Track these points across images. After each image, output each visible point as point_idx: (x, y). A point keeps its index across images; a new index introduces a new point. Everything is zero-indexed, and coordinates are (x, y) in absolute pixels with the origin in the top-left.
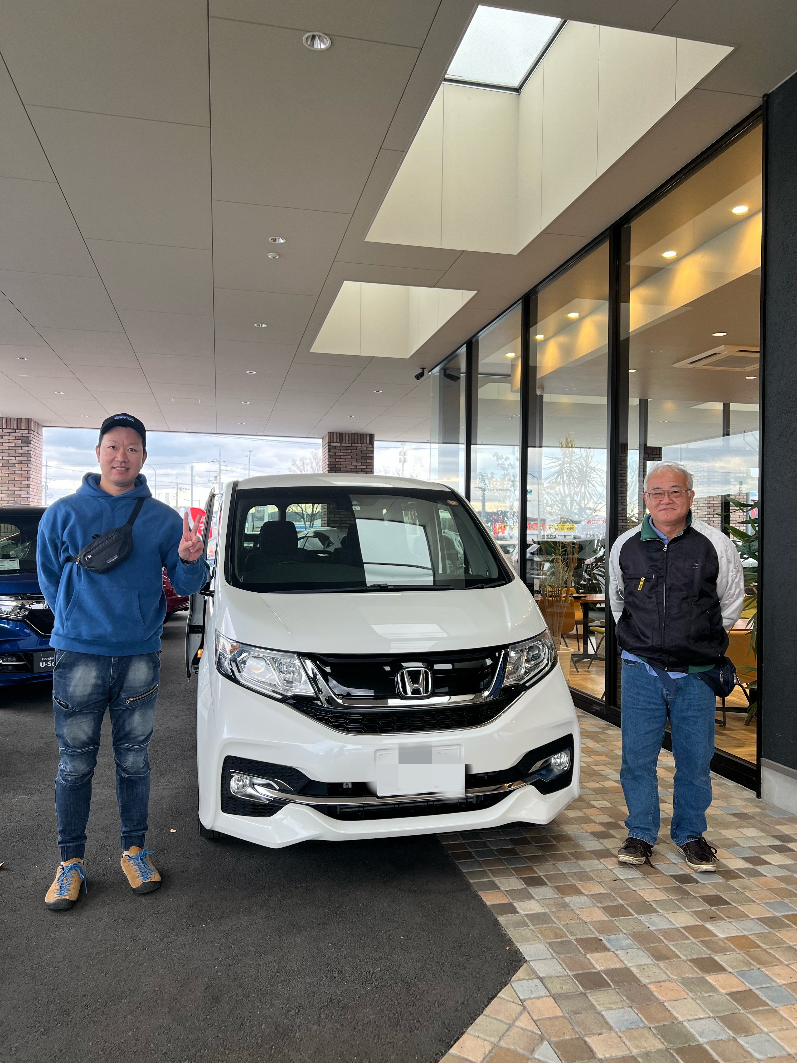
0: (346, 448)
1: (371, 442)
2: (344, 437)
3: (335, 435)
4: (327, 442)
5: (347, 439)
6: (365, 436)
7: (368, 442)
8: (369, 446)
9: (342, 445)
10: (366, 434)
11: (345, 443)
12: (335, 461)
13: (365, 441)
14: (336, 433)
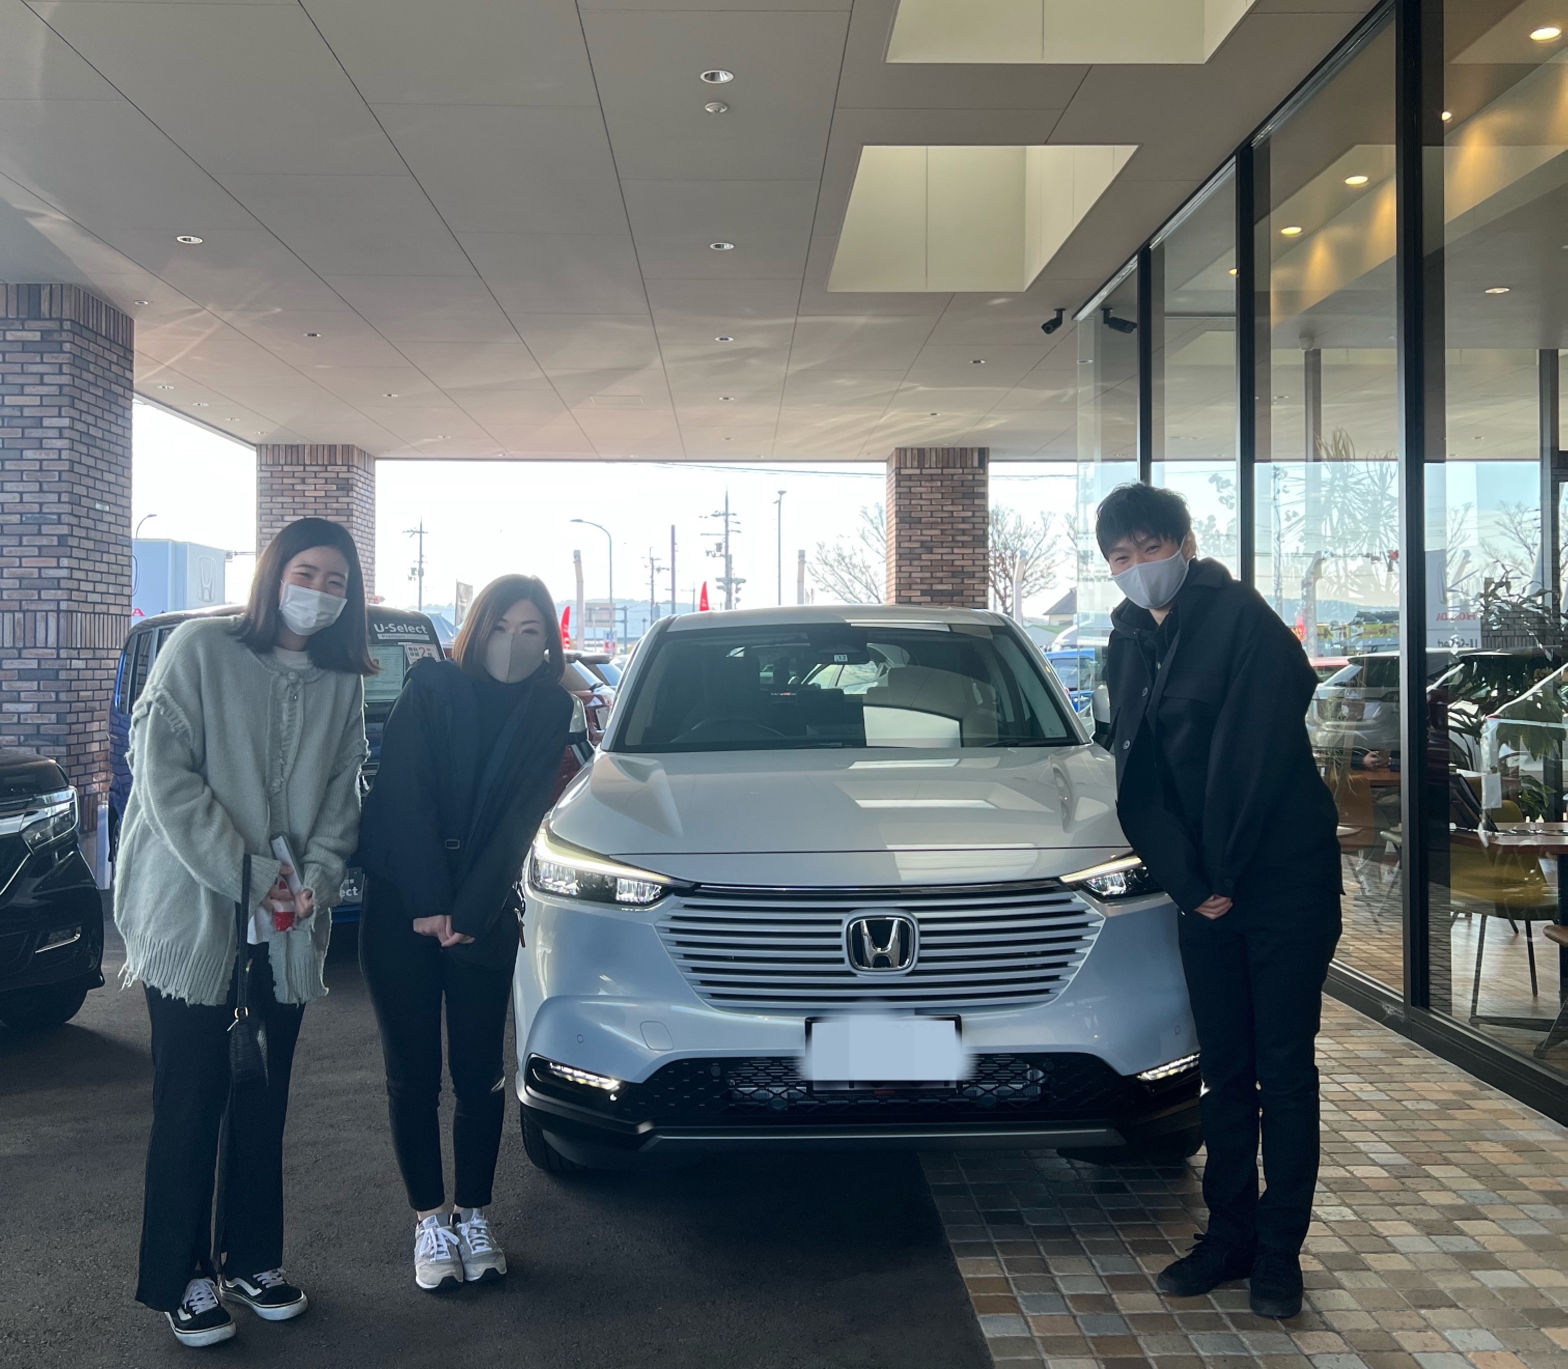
0: (932, 478)
1: (983, 465)
2: (927, 455)
3: (909, 454)
4: (894, 467)
5: (934, 459)
6: (969, 453)
7: (976, 464)
8: (977, 471)
9: (924, 471)
10: (972, 449)
11: (930, 468)
12: (910, 504)
13: (969, 463)
14: (912, 449)
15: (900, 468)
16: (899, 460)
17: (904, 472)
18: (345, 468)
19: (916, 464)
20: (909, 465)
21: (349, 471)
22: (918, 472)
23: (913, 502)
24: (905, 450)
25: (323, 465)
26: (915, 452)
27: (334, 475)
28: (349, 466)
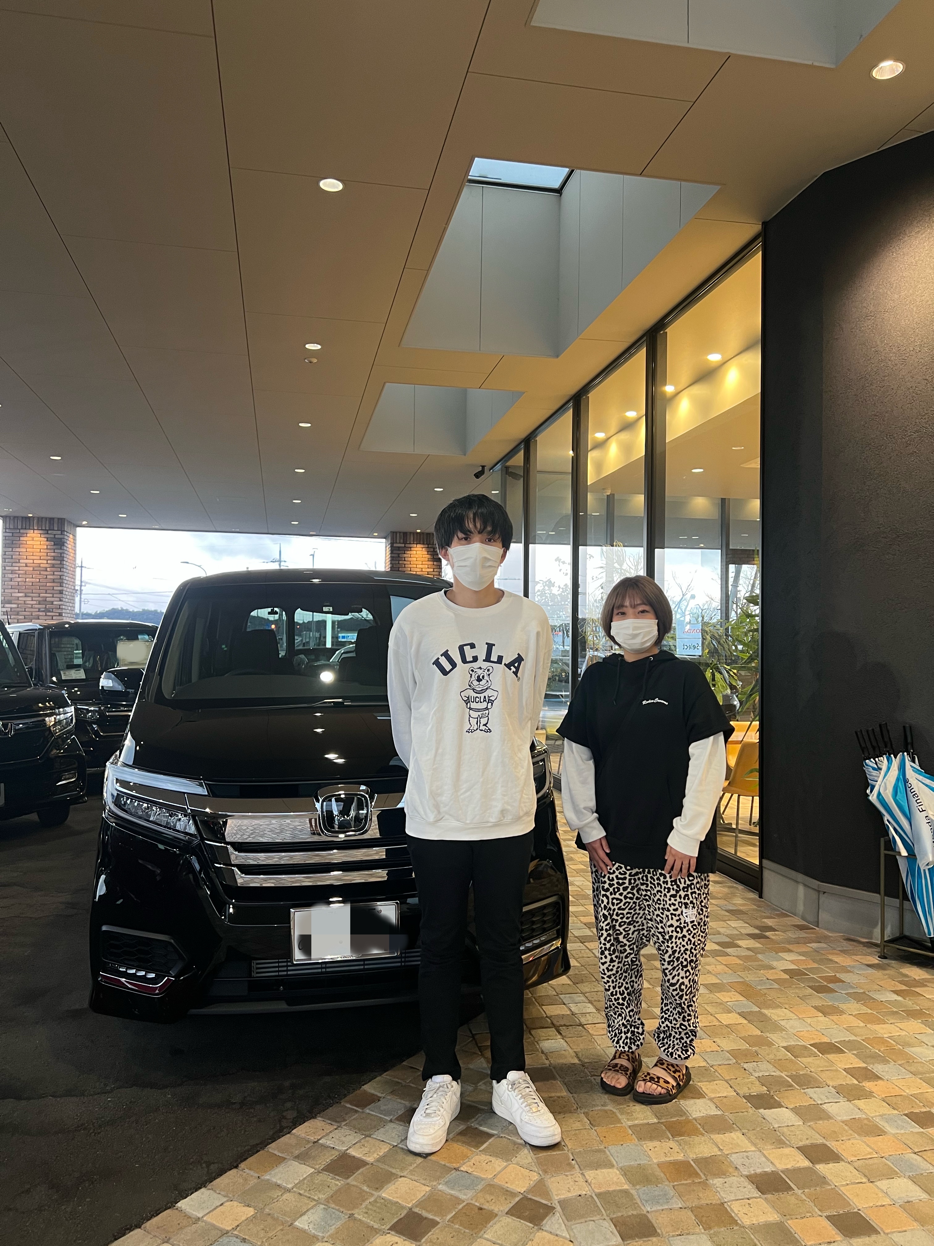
0: (411, 549)
2: (408, 537)
3: (398, 535)
4: (390, 542)
5: (412, 538)
9: (407, 545)
11: (410, 543)
14: (400, 533)
15: (393, 543)
16: (392, 539)
17: (395, 545)
18: (59, 532)
19: (402, 541)
20: (398, 541)
21: (62, 534)
22: (403, 545)
23: (400, 562)
24: (396, 533)
25: (46, 530)
26: (402, 534)
27: (52, 536)
28: (62, 531)
